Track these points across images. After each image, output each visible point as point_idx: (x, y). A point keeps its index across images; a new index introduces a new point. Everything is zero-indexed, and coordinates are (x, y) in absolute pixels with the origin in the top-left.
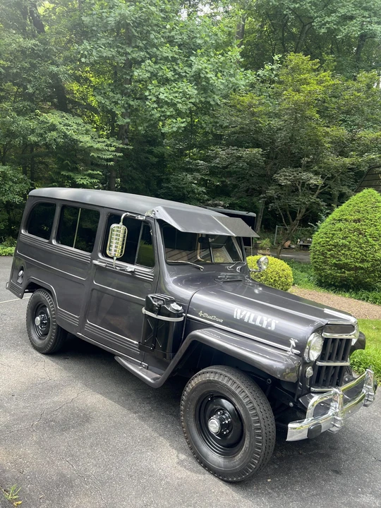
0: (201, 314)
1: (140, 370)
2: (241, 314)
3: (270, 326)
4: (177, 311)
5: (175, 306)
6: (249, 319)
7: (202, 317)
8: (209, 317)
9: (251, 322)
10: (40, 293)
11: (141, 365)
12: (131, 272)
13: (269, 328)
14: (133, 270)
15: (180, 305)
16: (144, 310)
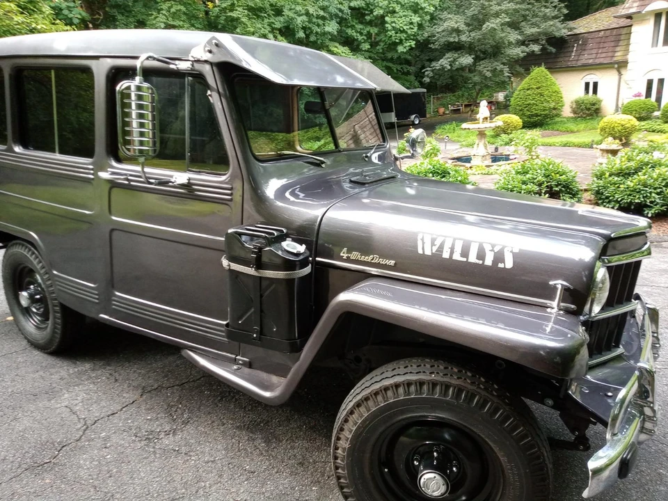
0: (344, 254)
1: (234, 373)
2: (433, 244)
3: (503, 261)
4: (297, 255)
5: (290, 246)
6: (452, 253)
7: (348, 260)
8: (363, 258)
9: (457, 256)
10: (18, 250)
11: (235, 361)
12: (182, 186)
13: (501, 265)
14: (185, 181)
15: (300, 242)
16: (225, 262)
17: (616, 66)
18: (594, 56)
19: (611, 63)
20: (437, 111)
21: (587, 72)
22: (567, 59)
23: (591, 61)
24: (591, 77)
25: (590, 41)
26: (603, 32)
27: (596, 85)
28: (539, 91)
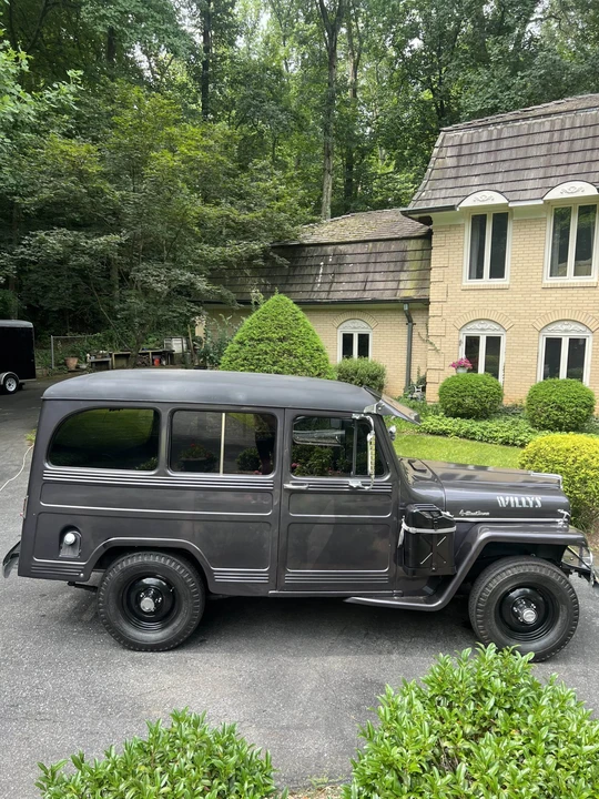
0: (462, 513)
2: (505, 501)
6: (515, 503)
8: (473, 514)
17: (406, 307)
18: (360, 286)
19: (395, 301)
20: (65, 364)
21: (347, 316)
22: (309, 288)
23: (355, 295)
24: (356, 327)
25: (349, 259)
26: (371, 244)
27: (364, 339)
28: (285, 345)
